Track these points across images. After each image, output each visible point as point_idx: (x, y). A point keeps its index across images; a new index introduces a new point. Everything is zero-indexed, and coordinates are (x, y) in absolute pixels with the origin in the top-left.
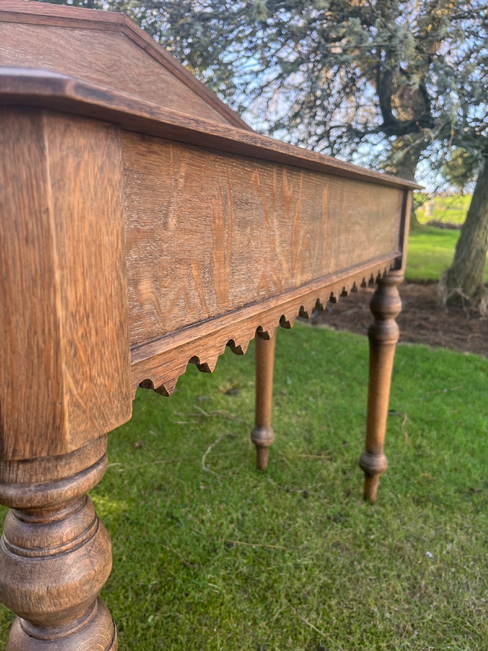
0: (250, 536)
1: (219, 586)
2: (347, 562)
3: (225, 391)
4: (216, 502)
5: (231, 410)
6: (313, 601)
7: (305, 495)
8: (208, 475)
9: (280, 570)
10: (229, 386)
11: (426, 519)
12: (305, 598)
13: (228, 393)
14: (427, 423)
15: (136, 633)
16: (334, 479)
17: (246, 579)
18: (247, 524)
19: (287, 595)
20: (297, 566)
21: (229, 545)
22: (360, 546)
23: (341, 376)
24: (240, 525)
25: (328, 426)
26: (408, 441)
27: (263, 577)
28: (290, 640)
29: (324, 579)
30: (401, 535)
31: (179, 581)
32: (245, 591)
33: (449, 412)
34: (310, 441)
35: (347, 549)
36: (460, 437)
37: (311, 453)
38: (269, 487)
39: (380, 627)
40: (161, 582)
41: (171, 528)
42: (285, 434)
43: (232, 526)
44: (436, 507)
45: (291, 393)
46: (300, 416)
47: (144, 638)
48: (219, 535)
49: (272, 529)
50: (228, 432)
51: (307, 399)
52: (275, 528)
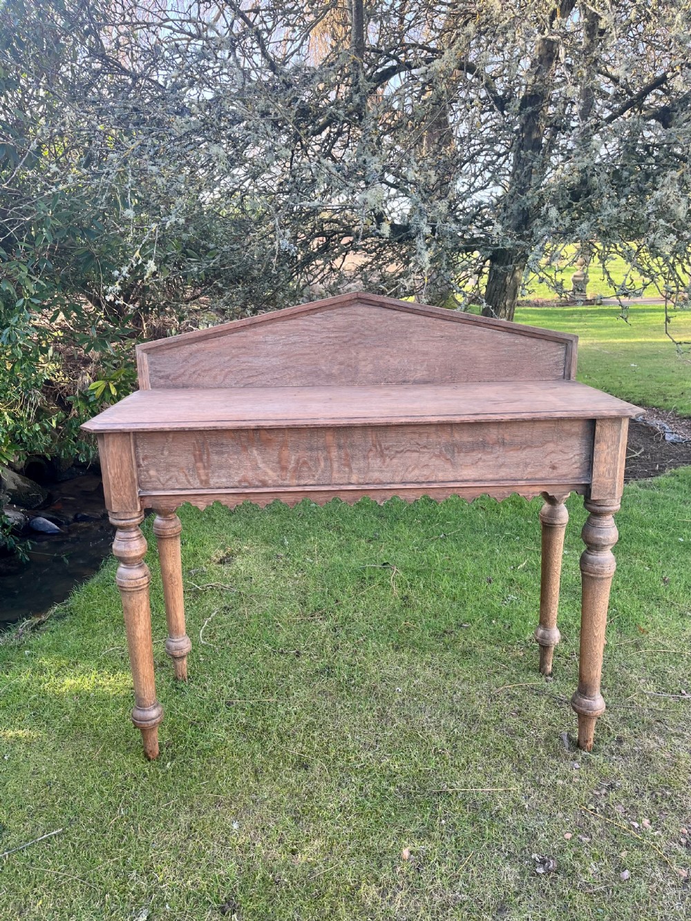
0: (248, 695)
1: (222, 734)
2: (329, 704)
3: (218, 560)
4: (216, 670)
5: (225, 581)
6: (300, 736)
7: (298, 654)
8: (207, 647)
9: (273, 717)
10: (222, 554)
11: (401, 661)
12: (294, 734)
13: (222, 562)
14: (417, 572)
15: (158, 777)
16: (325, 636)
17: (246, 728)
18: (244, 685)
19: (279, 735)
20: (287, 713)
21: (229, 704)
22: (341, 691)
23: (339, 530)
24: (239, 687)
25: (323, 586)
26: (397, 592)
27: (260, 724)
28: (281, 764)
29: (309, 718)
30: (378, 677)
31: (188, 736)
32: (244, 736)
33: (440, 559)
34: (304, 604)
35: (331, 695)
36: (445, 584)
37: (305, 616)
38: (264, 652)
39: (351, 746)
40: (173, 739)
41: (177, 697)
42: (281, 599)
43: (231, 689)
44: (411, 650)
45: (287, 555)
46: (296, 579)
47: (164, 779)
48: (220, 697)
49: (268, 687)
50: (224, 604)
51: (304, 560)
52: (270, 685)
